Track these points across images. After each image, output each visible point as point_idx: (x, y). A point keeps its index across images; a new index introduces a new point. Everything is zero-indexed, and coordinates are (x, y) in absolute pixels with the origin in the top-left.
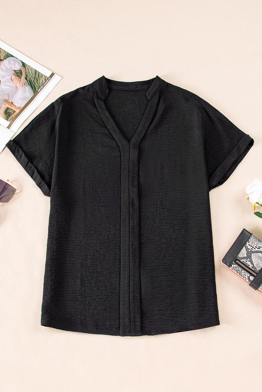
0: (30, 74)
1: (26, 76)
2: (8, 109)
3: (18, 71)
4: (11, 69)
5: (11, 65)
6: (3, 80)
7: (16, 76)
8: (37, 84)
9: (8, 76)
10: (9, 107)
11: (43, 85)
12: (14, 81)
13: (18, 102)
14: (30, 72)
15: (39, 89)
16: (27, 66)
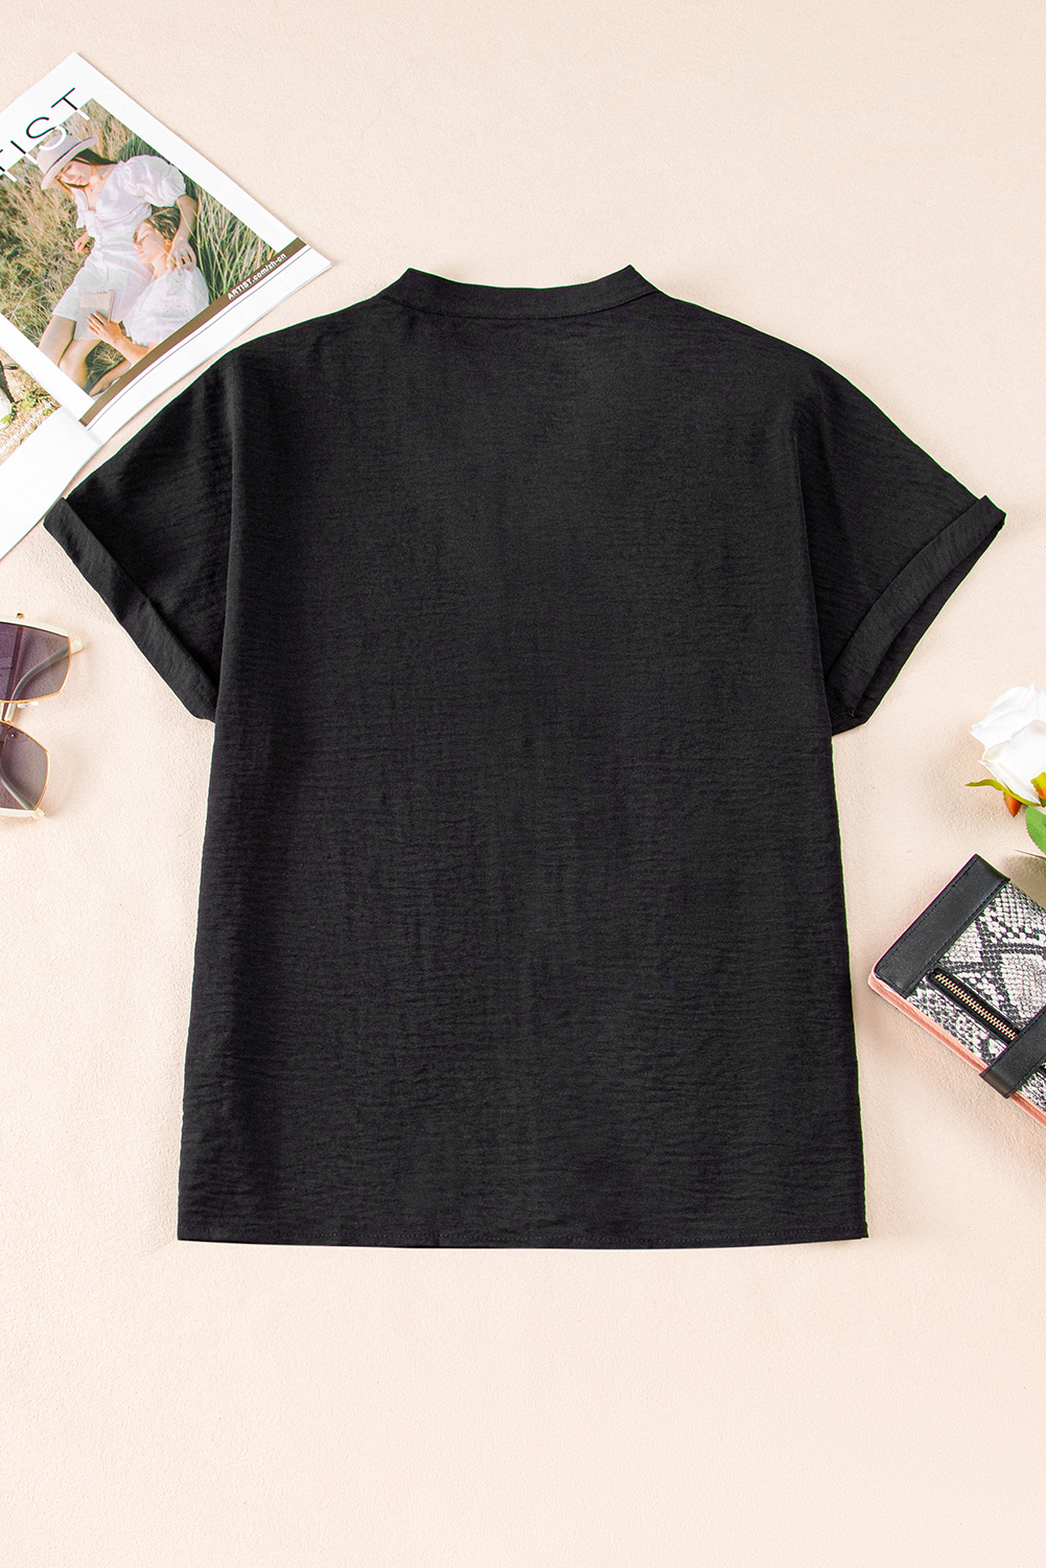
0: (211, 226)
1: (195, 233)
2: (101, 346)
3: (165, 211)
4: (139, 201)
5: (142, 185)
6: (101, 238)
7: (154, 226)
8: (231, 268)
9: (125, 224)
10: (108, 340)
11: (251, 277)
12: (143, 244)
13: (145, 326)
14: (212, 222)
15: (234, 291)
16: (205, 196)
